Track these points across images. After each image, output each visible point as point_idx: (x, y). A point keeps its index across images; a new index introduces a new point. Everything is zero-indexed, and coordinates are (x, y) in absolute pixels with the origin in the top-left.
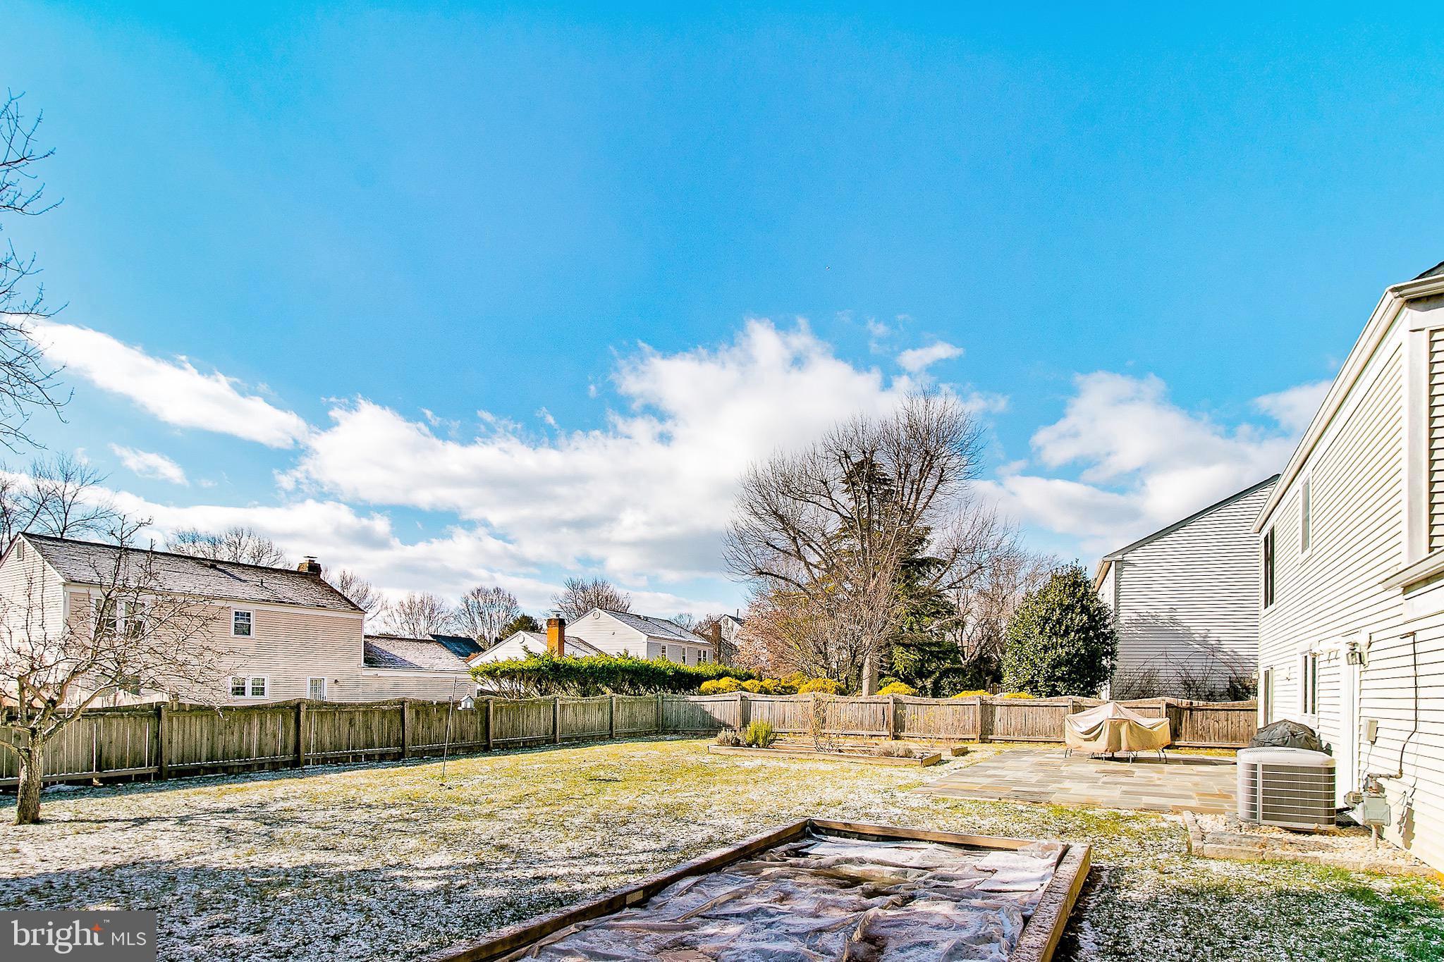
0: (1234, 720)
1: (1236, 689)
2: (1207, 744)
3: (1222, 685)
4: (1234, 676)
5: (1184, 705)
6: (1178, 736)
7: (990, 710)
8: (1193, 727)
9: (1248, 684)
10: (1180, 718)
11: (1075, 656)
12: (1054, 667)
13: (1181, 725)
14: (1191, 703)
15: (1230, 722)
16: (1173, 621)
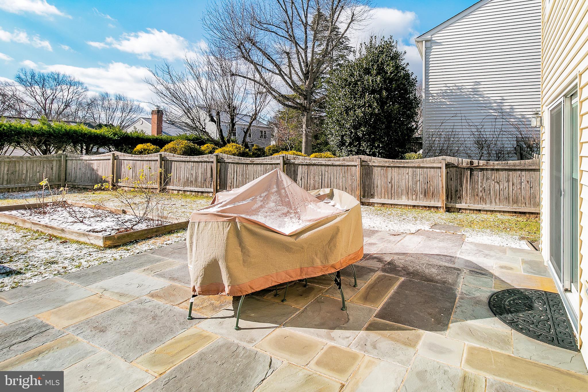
0: (515, 181)
1: (521, 148)
2: (487, 207)
3: (510, 144)
4: (520, 136)
5: (464, 165)
6: (459, 198)
7: (293, 169)
8: (473, 189)
9: (532, 143)
10: (461, 179)
11: (371, 114)
12: (356, 127)
13: (461, 186)
14: (472, 163)
15: (511, 183)
16: (475, 91)
